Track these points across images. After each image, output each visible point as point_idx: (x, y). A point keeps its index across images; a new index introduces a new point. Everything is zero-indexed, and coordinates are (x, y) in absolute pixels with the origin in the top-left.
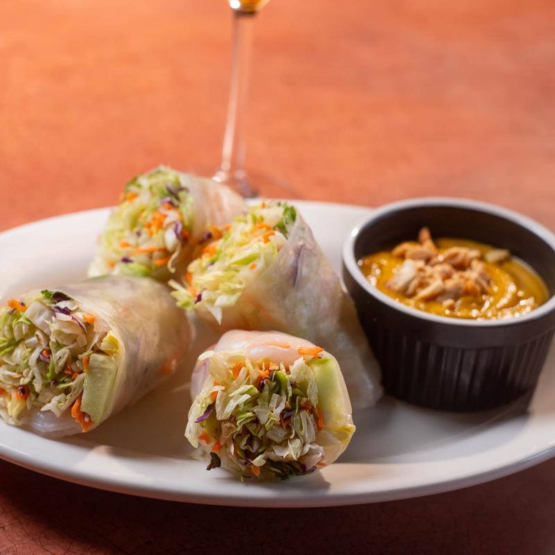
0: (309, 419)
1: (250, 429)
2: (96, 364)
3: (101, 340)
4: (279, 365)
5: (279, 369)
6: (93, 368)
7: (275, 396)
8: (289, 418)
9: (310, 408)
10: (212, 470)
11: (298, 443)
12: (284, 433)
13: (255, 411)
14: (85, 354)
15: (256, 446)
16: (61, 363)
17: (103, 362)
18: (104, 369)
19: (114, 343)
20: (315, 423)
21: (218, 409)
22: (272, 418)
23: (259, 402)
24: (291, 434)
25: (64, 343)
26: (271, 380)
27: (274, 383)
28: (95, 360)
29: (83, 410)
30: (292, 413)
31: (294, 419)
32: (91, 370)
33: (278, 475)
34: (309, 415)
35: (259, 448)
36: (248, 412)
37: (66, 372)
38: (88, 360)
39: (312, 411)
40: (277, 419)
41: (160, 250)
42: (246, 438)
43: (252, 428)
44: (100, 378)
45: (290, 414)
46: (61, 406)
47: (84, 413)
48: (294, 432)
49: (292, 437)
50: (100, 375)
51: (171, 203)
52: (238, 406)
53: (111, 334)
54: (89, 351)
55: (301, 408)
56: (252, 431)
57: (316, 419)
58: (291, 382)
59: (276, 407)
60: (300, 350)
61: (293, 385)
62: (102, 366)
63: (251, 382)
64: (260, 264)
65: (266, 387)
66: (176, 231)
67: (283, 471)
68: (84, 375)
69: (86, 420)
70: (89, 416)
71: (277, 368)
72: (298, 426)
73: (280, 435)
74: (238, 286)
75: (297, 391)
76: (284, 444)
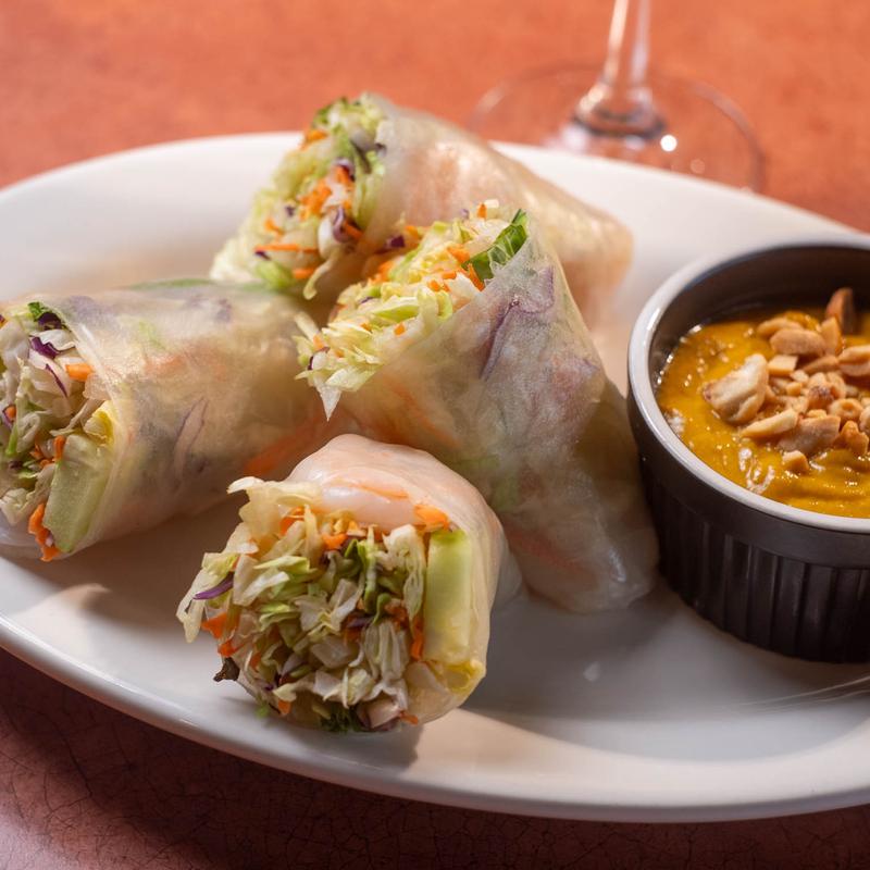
0: (395, 639)
1: (283, 633)
2: (73, 454)
3: (88, 415)
4: (366, 530)
5: (365, 538)
6: (69, 459)
7: (345, 584)
8: (358, 629)
9: (403, 619)
10: (224, 681)
11: (361, 677)
12: (343, 654)
13: (297, 603)
14: (62, 432)
15: (289, 665)
16: (28, 436)
17: (84, 454)
18: (84, 467)
19: (106, 425)
20: (404, 647)
21: (237, 584)
22: (325, 624)
23: (311, 588)
24: (356, 657)
25: (38, 403)
26: (342, 554)
27: (347, 562)
28: (73, 447)
29: (46, 525)
30: (366, 621)
31: (367, 633)
32: (65, 460)
33: (324, 721)
34: (396, 632)
35: (294, 669)
36: (285, 602)
37: (32, 453)
38: (63, 443)
39: (405, 625)
40: (335, 627)
41: (308, 252)
42: (274, 648)
43: (286, 634)
44: (77, 479)
45: (361, 622)
46: (18, 509)
47: (46, 530)
48: (361, 656)
49: (355, 663)
50: (76, 474)
51: (346, 169)
52: (269, 589)
53: (105, 408)
54: (69, 429)
55: (385, 616)
56: (285, 638)
57: (410, 641)
58: (378, 564)
59: (342, 603)
60: (418, 508)
61: (381, 571)
62: (82, 459)
63: (306, 550)
64: (413, 328)
65: (332, 566)
66: (334, 223)
67: (333, 716)
68: (55, 466)
69: (49, 542)
70: (53, 537)
71: (361, 533)
72: (372, 648)
73: (334, 656)
74: (370, 359)
75: (387, 583)
76: (336, 673)
